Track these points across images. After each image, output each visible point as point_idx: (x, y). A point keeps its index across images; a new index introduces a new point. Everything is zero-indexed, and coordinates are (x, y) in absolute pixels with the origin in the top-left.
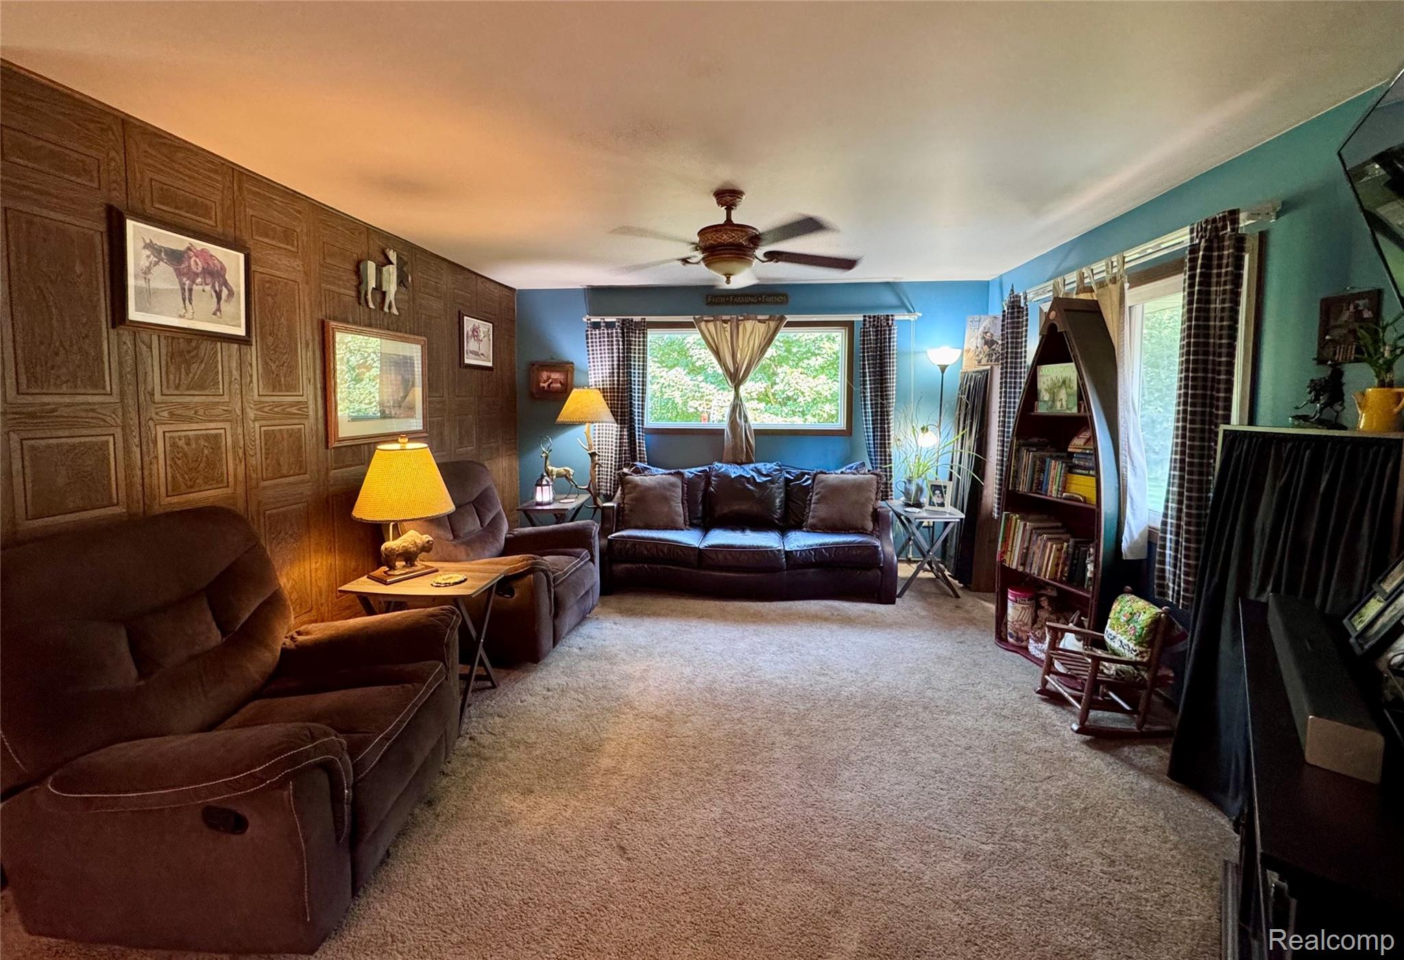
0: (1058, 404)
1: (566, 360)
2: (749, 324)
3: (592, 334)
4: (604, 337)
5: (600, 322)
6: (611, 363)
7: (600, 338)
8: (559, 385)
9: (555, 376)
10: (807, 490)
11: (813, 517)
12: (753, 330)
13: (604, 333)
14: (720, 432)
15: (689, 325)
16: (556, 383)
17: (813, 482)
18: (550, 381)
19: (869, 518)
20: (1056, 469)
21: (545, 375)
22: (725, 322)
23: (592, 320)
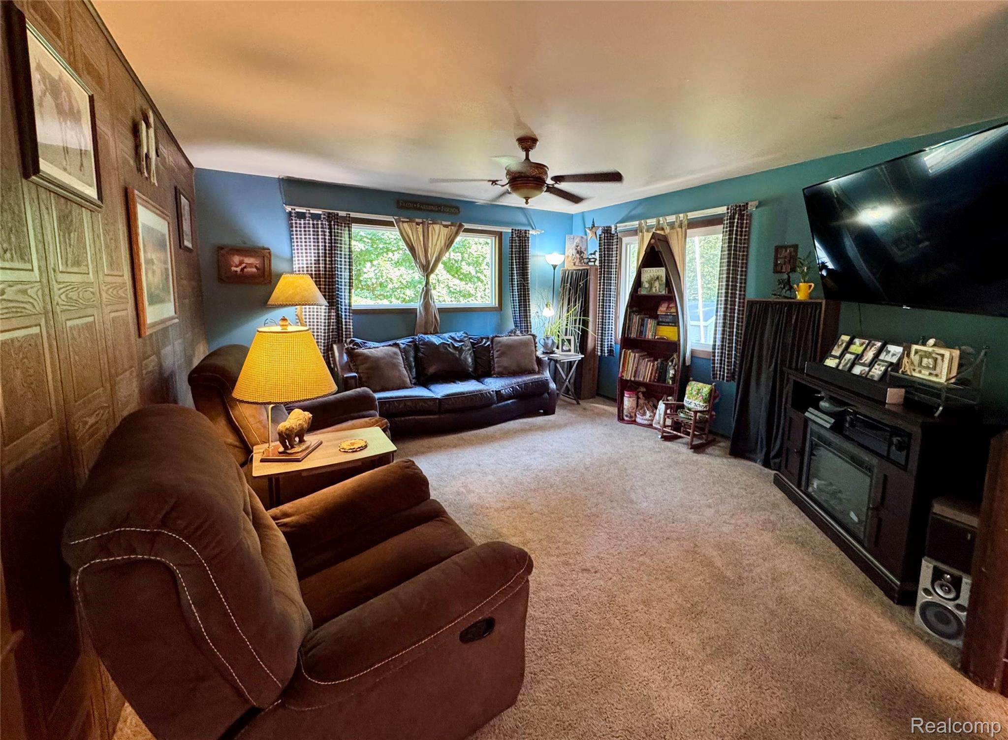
0: (654, 290)
1: (261, 245)
2: (437, 227)
3: (296, 223)
4: (309, 227)
5: (304, 213)
6: (316, 251)
7: (305, 227)
8: (254, 270)
9: (248, 260)
10: (488, 349)
11: (499, 367)
12: (439, 232)
13: (309, 224)
14: (412, 312)
15: (389, 224)
16: (251, 267)
17: (492, 342)
18: (244, 265)
19: (535, 363)
20: (650, 324)
21: (236, 259)
22: (418, 224)
23: (297, 210)
